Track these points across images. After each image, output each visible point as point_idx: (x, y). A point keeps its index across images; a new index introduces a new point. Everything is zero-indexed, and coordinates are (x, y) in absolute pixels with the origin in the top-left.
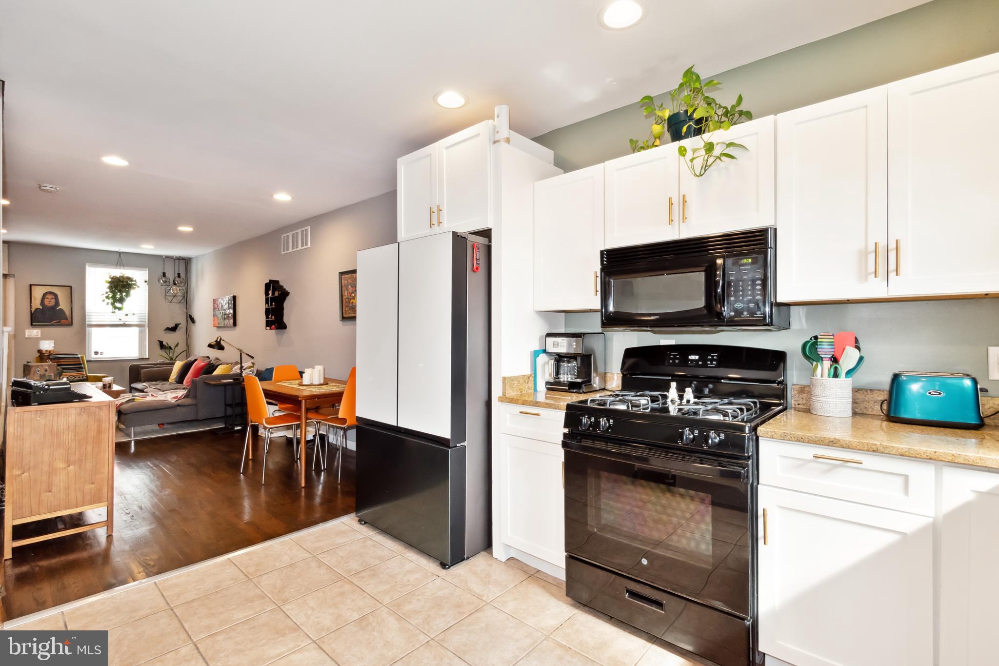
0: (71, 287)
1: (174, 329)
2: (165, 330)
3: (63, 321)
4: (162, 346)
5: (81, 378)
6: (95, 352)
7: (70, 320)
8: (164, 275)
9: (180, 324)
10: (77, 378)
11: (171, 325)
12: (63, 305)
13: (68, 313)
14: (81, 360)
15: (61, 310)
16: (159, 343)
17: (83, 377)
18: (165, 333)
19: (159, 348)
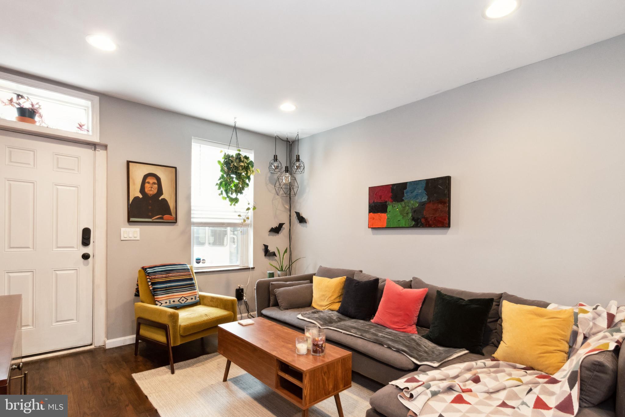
0: (176, 168)
1: (276, 230)
2: (269, 232)
3: (166, 216)
4: (267, 252)
5: (193, 300)
6: (197, 260)
7: (174, 215)
8: (276, 159)
9: (284, 224)
10: (190, 301)
11: (275, 225)
12: (167, 195)
13: (172, 205)
14: (191, 273)
15: (164, 200)
16: (263, 247)
17: (195, 298)
18: (269, 235)
19: (263, 254)
